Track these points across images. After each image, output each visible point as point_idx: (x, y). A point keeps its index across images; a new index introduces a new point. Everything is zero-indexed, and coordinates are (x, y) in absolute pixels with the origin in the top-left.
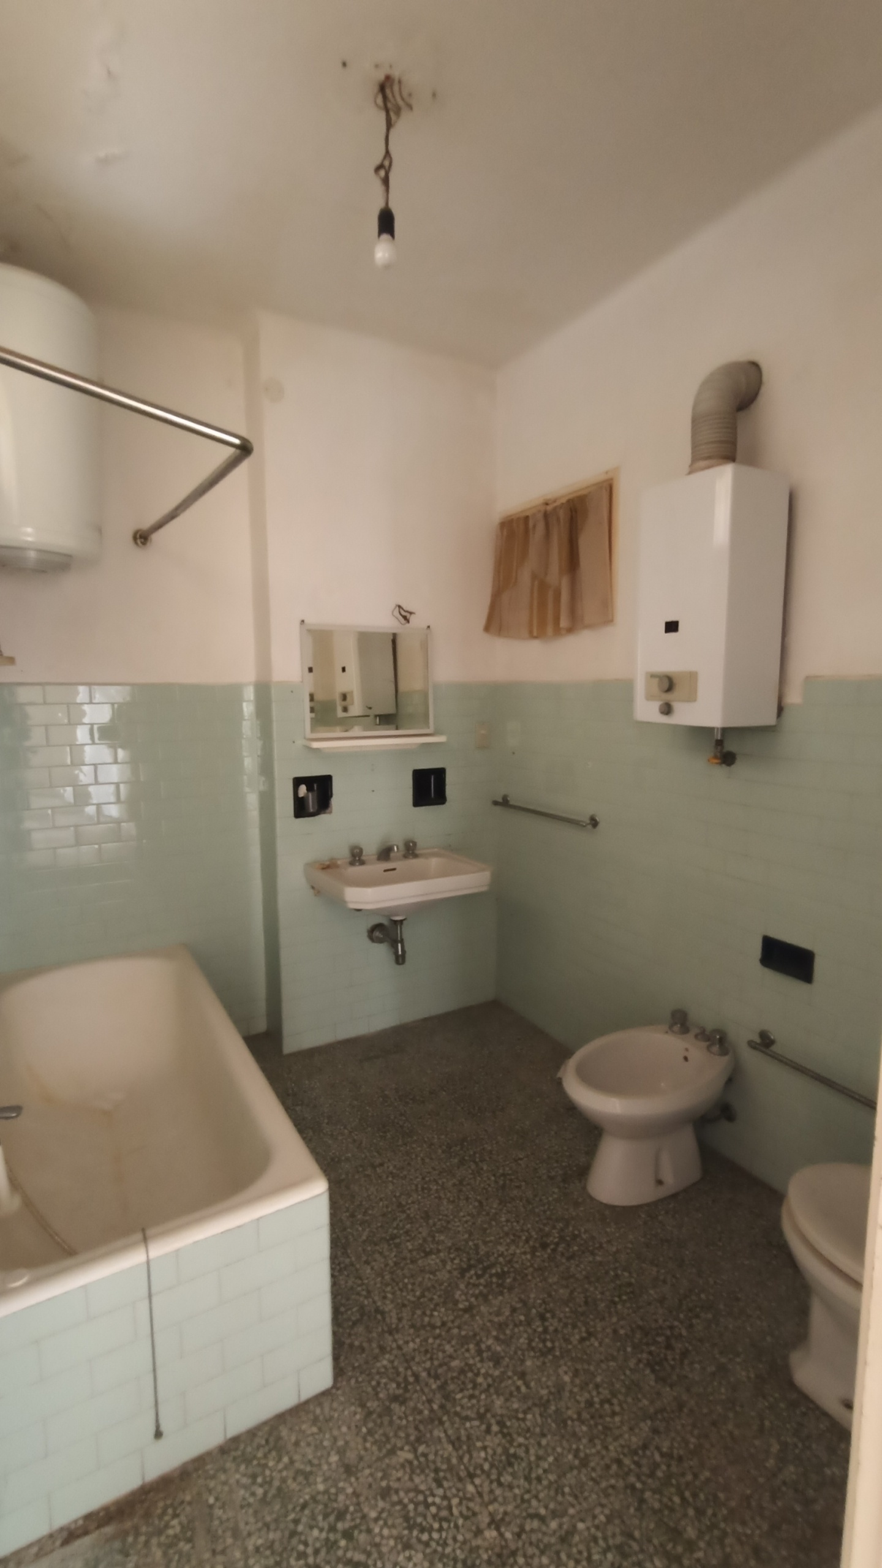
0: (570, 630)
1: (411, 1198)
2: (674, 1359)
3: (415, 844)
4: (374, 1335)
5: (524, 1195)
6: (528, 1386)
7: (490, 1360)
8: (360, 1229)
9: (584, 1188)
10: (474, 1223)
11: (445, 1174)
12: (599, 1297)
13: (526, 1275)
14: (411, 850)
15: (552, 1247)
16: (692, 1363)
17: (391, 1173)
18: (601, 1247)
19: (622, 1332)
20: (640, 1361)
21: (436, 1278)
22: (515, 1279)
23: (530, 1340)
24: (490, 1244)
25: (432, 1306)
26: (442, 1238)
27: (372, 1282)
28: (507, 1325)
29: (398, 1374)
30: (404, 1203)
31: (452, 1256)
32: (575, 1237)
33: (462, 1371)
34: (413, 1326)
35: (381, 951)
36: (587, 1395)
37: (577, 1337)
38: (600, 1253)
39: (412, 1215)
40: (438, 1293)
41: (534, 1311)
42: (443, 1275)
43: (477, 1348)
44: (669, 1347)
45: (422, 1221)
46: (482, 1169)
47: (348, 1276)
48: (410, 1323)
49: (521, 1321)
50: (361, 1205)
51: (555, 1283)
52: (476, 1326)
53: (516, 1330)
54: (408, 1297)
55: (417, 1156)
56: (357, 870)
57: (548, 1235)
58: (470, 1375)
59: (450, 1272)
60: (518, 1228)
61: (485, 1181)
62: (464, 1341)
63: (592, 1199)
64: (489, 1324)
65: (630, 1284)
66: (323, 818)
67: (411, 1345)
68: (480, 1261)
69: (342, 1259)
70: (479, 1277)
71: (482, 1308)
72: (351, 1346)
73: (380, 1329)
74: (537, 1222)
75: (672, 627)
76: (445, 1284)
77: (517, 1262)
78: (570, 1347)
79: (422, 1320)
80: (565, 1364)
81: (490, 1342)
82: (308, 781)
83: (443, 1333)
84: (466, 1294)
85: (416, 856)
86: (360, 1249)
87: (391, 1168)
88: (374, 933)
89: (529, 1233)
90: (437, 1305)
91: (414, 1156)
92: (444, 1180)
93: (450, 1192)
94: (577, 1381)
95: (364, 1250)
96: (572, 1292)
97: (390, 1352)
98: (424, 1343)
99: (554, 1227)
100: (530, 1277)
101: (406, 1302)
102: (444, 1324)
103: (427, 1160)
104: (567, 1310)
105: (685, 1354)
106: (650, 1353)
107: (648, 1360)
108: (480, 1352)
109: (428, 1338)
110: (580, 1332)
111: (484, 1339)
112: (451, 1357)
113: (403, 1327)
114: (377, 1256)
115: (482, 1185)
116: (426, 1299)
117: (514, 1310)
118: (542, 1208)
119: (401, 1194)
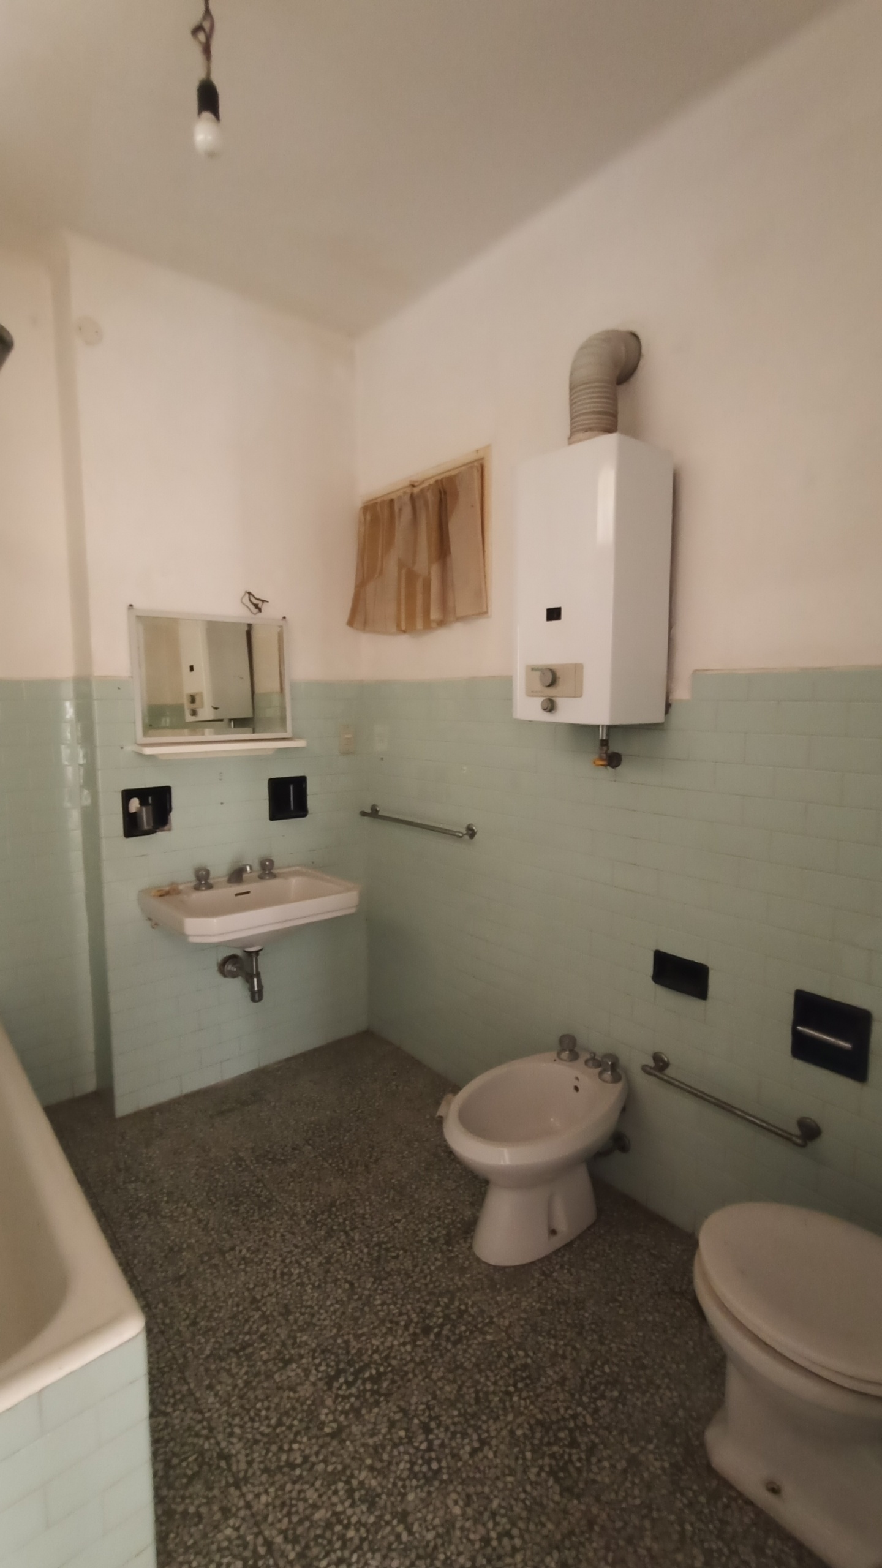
0: (442, 623)
1: (268, 1289)
2: (580, 1460)
3: (272, 862)
4: (216, 1492)
5: (402, 1267)
6: (410, 1533)
7: (363, 1501)
8: (203, 1340)
9: (470, 1248)
10: (343, 1313)
11: (309, 1252)
12: (492, 1389)
13: (406, 1373)
14: (267, 869)
15: (436, 1330)
16: (599, 1461)
17: (244, 1258)
18: (491, 1322)
19: (519, 1432)
20: (541, 1468)
21: (297, 1395)
22: (393, 1382)
23: (413, 1464)
24: (364, 1338)
25: (291, 1436)
26: (305, 1338)
27: (216, 1415)
28: (384, 1447)
29: (245, 1546)
30: (258, 1297)
31: (317, 1361)
32: (461, 1313)
33: (329, 1526)
34: (266, 1470)
35: (236, 987)
36: (482, 1530)
37: (468, 1448)
38: (491, 1331)
39: (268, 1312)
40: (299, 1416)
41: (416, 1421)
42: (306, 1391)
43: (347, 1487)
44: (574, 1444)
45: (280, 1318)
46: (353, 1240)
47: (184, 1411)
48: (262, 1466)
49: (401, 1438)
50: (205, 1307)
51: (440, 1379)
52: (345, 1456)
53: (395, 1452)
54: (262, 1429)
55: (276, 1232)
56: (204, 895)
57: (431, 1316)
58: (338, 1528)
59: (314, 1384)
60: (396, 1311)
61: (357, 1255)
62: (332, 1478)
63: (478, 1260)
64: (362, 1450)
65: (525, 1367)
66: (160, 835)
67: (264, 1499)
68: (350, 1363)
69: (177, 1388)
70: (349, 1385)
71: (354, 1429)
72: (185, 1514)
73: (223, 1483)
74: (418, 1301)
75: (554, 614)
76: (309, 1402)
77: (395, 1358)
78: (460, 1464)
79: (279, 1460)
80: (455, 1491)
81: (363, 1475)
82: (142, 794)
83: (305, 1473)
84: (333, 1412)
85: (274, 876)
86: (202, 1369)
87: (244, 1251)
88: (226, 966)
89: (409, 1317)
90: (297, 1433)
91: (272, 1233)
92: (309, 1260)
93: (314, 1274)
94: (469, 1511)
95: (207, 1370)
96: (460, 1388)
97: (235, 1515)
98: (280, 1493)
99: (438, 1304)
100: (410, 1375)
101: (258, 1437)
102: (306, 1459)
103: (288, 1236)
104: (456, 1413)
105: (592, 1449)
106: (553, 1456)
107: (550, 1466)
108: (350, 1492)
109: (286, 1483)
110: (472, 1440)
111: (356, 1472)
112: (315, 1507)
113: (254, 1474)
114: (224, 1376)
115: (353, 1261)
116: (284, 1428)
117: (392, 1424)
118: (423, 1281)
119: (255, 1286)
